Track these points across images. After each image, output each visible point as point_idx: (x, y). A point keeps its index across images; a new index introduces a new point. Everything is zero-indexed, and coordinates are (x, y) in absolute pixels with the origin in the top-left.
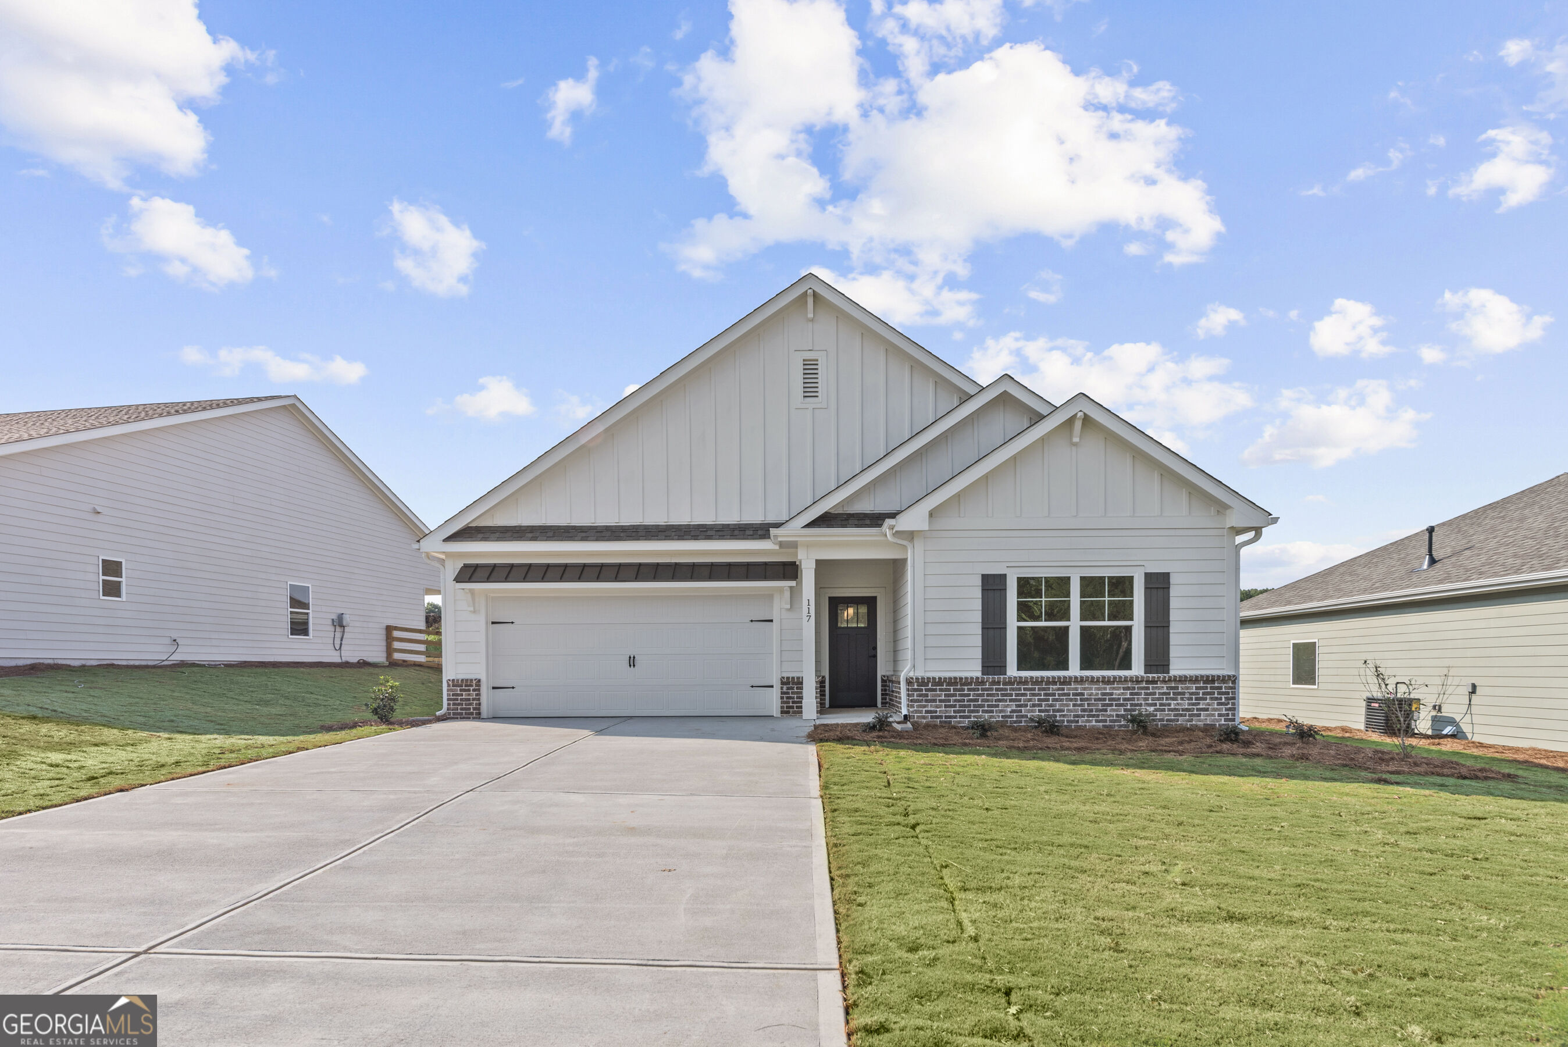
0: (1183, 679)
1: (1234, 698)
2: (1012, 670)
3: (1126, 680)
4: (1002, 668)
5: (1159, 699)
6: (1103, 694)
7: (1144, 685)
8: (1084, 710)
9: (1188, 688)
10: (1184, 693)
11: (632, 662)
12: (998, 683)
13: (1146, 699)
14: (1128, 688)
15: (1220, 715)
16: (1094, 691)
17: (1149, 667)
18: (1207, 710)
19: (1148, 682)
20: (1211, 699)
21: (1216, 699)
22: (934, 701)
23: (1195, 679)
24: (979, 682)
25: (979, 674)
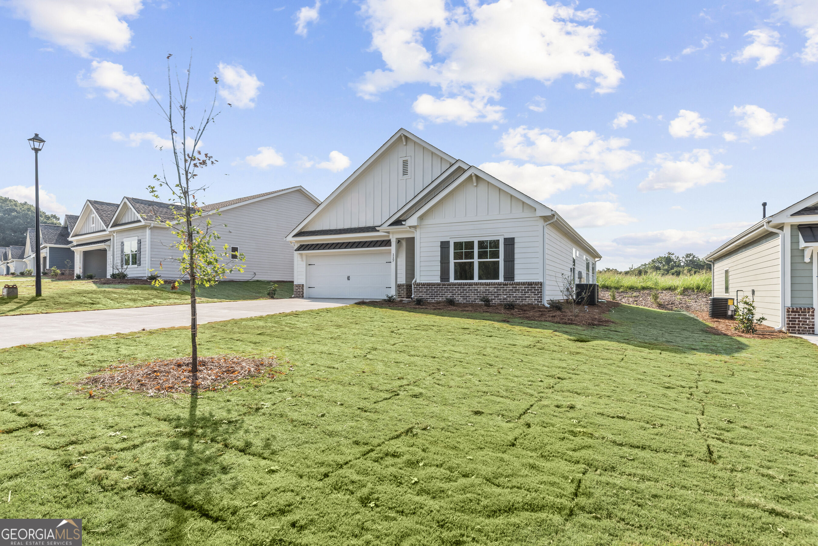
0: (518, 284)
1: (541, 292)
2: (452, 280)
3: (494, 284)
4: (448, 279)
5: (508, 292)
6: (486, 290)
7: (502, 286)
8: (478, 297)
9: (521, 287)
10: (519, 290)
11: (348, 278)
12: (445, 285)
13: (503, 292)
14: (496, 288)
15: (535, 300)
16: (482, 288)
17: (506, 278)
18: (529, 297)
19: (504, 285)
20: (531, 292)
21: (533, 292)
22: (422, 292)
23: (524, 284)
24: (438, 284)
25: (439, 282)
